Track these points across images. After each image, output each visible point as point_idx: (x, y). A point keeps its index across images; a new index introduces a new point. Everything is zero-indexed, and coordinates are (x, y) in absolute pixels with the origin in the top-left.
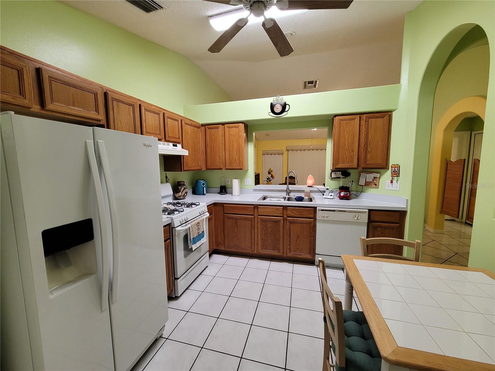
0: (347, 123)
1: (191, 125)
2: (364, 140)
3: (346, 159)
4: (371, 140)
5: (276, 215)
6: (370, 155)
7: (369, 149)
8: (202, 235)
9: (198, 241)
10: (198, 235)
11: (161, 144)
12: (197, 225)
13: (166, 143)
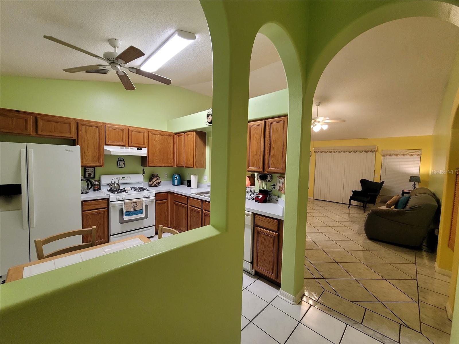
0: (256, 129)
1: (160, 134)
2: (268, 145)
3: (255, 162)
4: (273, 144)
5: (198, 207)
6: (272, 159)
7: (272, 154)
8: (140, 212)
9: (134, 215)
10: (133, 210)
11: (124, 148)
12: (133, 203)
13: (129, 148)
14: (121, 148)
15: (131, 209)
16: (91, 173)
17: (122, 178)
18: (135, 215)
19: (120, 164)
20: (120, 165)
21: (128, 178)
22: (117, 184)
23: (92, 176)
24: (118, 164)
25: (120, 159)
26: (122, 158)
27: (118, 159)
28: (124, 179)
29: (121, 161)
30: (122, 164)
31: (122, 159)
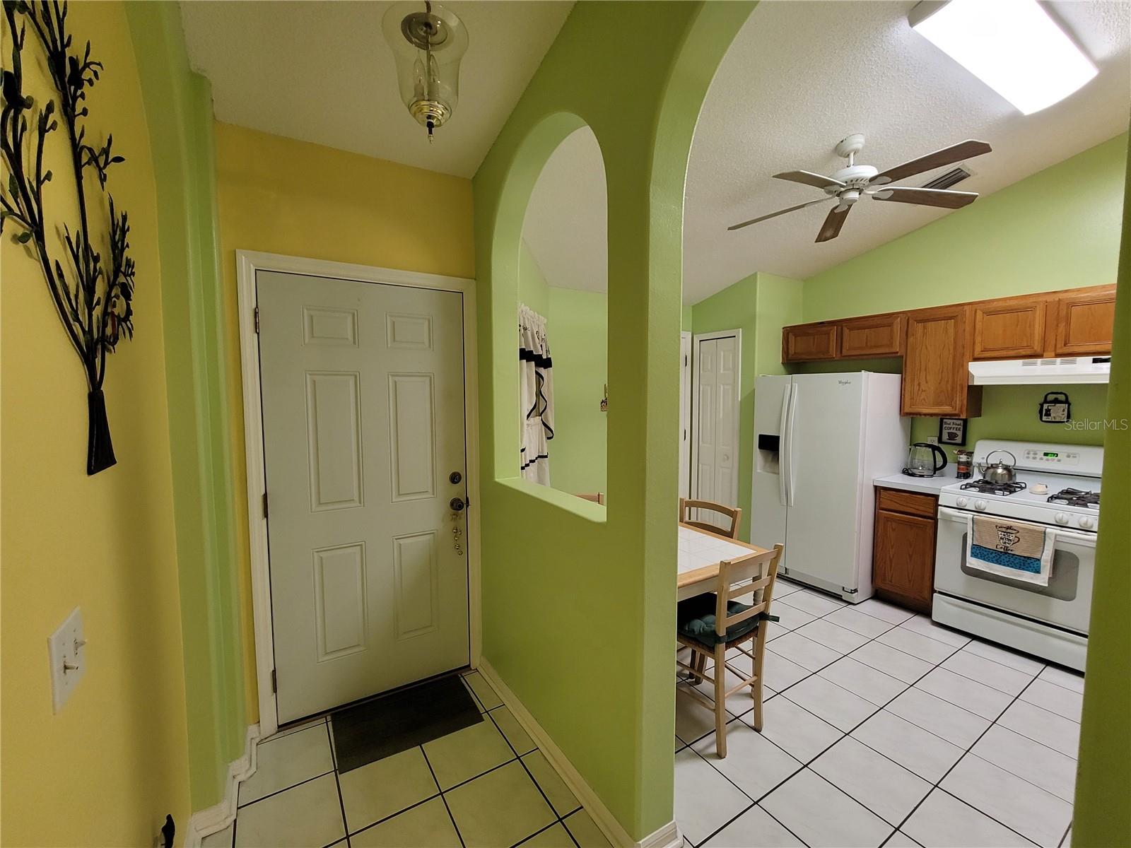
8: (1030, 564)
9: (1004, 565)
10: (1002, 550)
11: (1035, 364)
12: (1004, 530)
13: (1059, 360)
14: (1024, 364)
15: (992, 542)
16: (954, 431)
17: (1046, 454)
18: (1008, 566)
19: (1048, 411)
20: (1048, 414)
21: (1068, 456)
22: (1006, 468)
23: (959, 440)
24: (1043, 413)
25: (1051, 397)
26: (1061, 393)
27: (1046, 397)
28: (1053, 460)
29: (1056, 401)
30: (1058, 411)
31: (1062, 397)
